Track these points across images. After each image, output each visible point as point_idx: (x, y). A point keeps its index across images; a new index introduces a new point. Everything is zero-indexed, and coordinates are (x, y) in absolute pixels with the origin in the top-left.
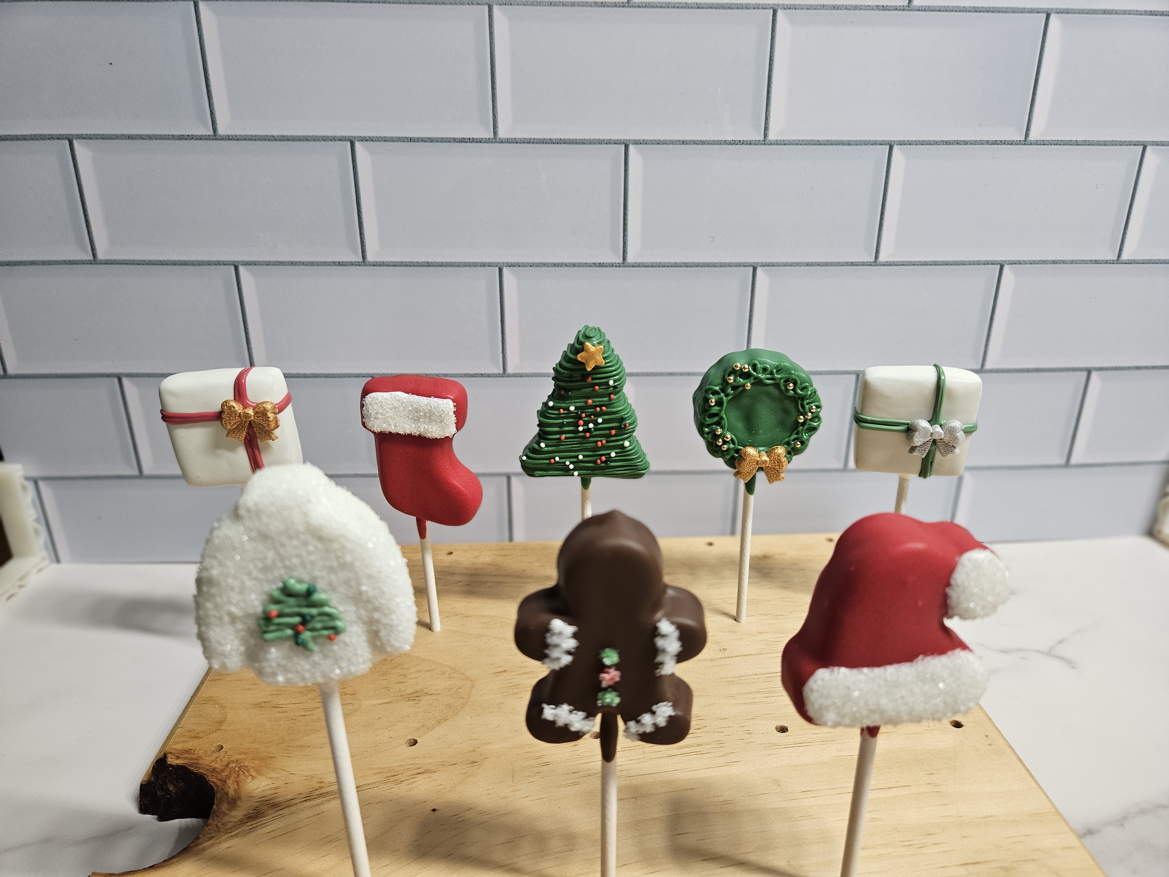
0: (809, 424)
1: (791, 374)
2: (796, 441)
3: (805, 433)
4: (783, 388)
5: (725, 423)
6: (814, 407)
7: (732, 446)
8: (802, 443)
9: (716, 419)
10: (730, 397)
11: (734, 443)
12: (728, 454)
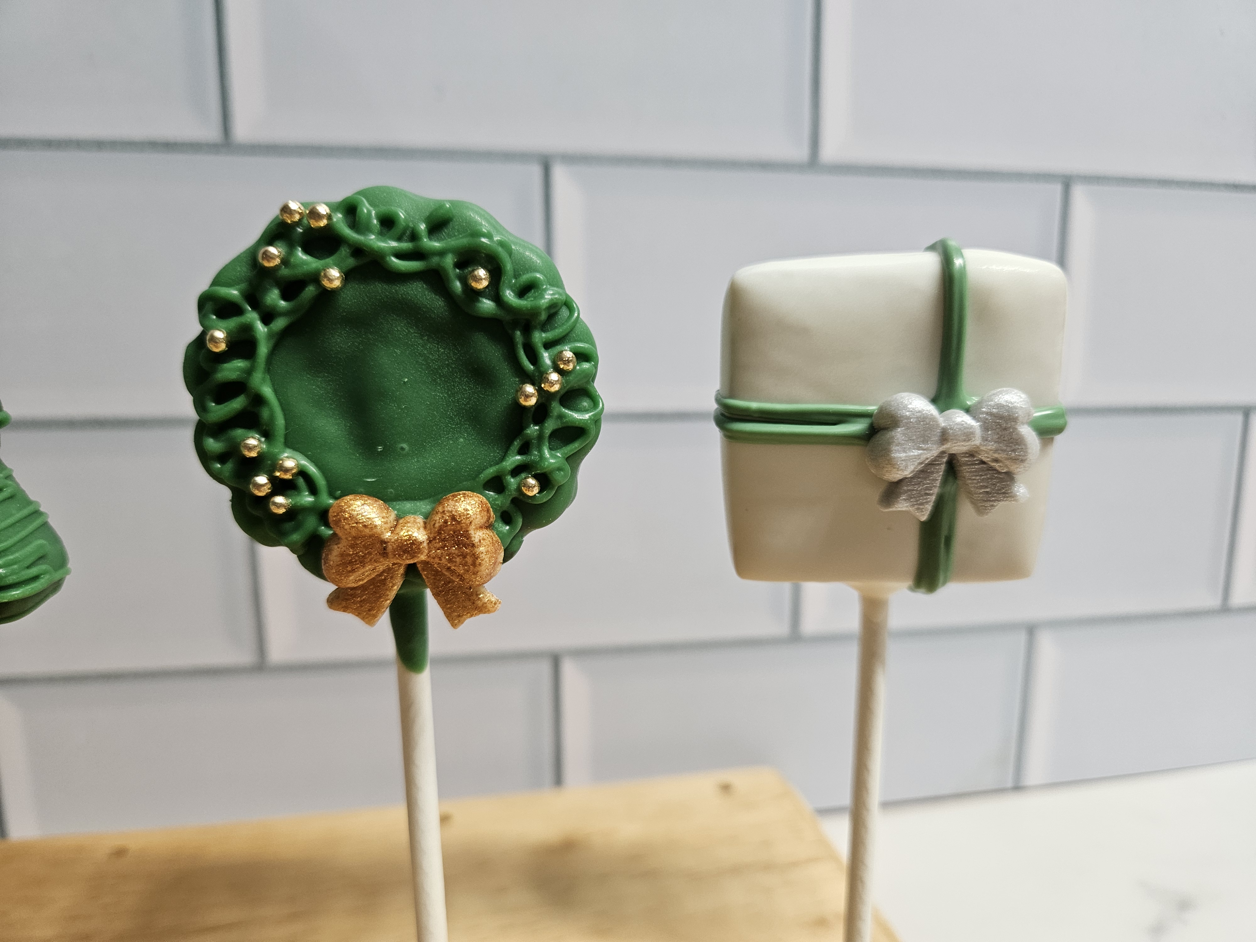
0: (561, 417)
1: (477, 234)
2: (523, 475)
3: (551, 449)
4: (458, 285)
5: (272, 417)
6: (568, 354)
7: (307, 499)
8: (545, 481)
9: (237, 404)
10: (280, 324)
11: (313, 490)
12: (296, 529)
